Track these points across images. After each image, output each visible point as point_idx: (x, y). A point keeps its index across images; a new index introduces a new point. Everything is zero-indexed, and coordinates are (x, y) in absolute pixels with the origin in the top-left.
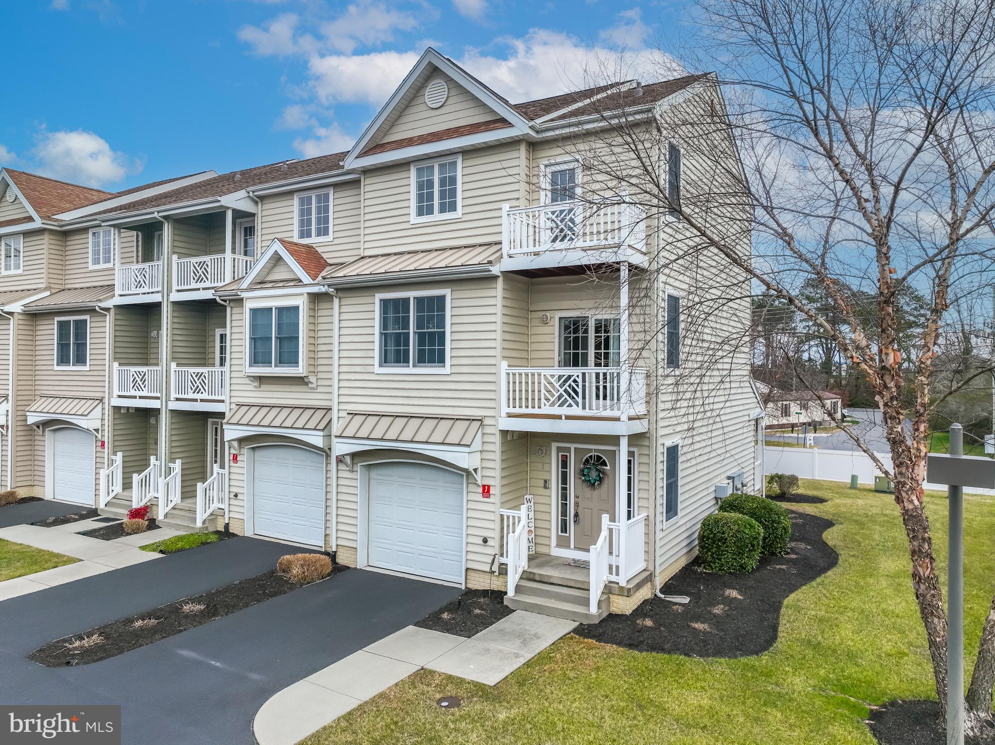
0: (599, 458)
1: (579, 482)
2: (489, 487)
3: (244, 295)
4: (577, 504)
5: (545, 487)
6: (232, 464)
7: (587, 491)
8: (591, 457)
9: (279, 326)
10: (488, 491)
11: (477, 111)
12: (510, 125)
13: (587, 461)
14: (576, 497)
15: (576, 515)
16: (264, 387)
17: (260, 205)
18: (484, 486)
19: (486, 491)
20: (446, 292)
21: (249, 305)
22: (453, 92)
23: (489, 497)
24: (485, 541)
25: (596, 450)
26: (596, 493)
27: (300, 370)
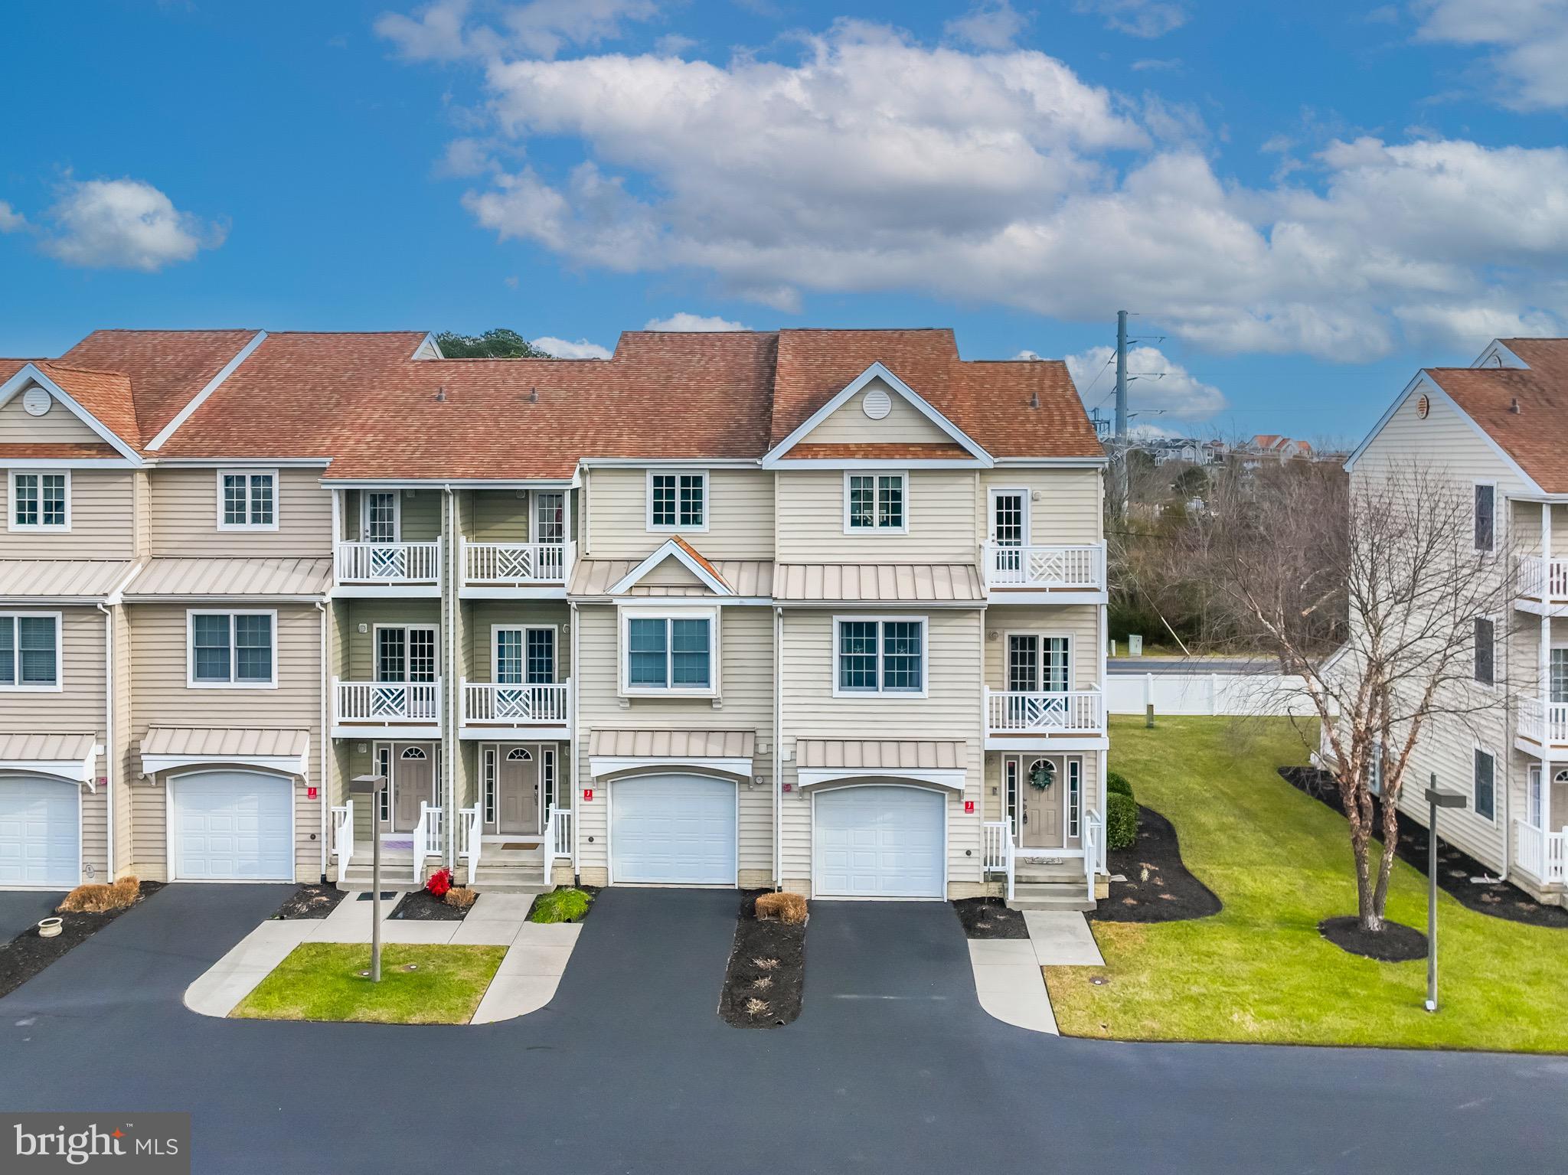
0: (1046, 763)
1: (1028, 786)
2: (972, 803)
3: (615, 602)
4: (1025, 807)
5: (994, 794)
6: (583, 802)
7: (1036, 795)
8: (1039, 763)
9: (675, 639)
10: (972, 807)
11: (926, 431)
12: (971, 456)
13: (1034, 767)
14: (1024, 800)
15: (1025, 817)
16: (637, 708)
17: (588, 478)
18: (967, 803)
19: (969, 807)
20: (924, 619)
21: (625, 615)
22: (897, 406)
23: (972, 812)
24: (968, 853)
25: (1043, 757)
26: (1045, 794)
27: (712, 691)
